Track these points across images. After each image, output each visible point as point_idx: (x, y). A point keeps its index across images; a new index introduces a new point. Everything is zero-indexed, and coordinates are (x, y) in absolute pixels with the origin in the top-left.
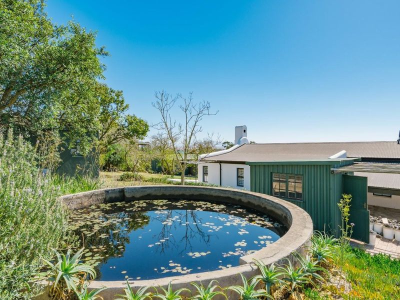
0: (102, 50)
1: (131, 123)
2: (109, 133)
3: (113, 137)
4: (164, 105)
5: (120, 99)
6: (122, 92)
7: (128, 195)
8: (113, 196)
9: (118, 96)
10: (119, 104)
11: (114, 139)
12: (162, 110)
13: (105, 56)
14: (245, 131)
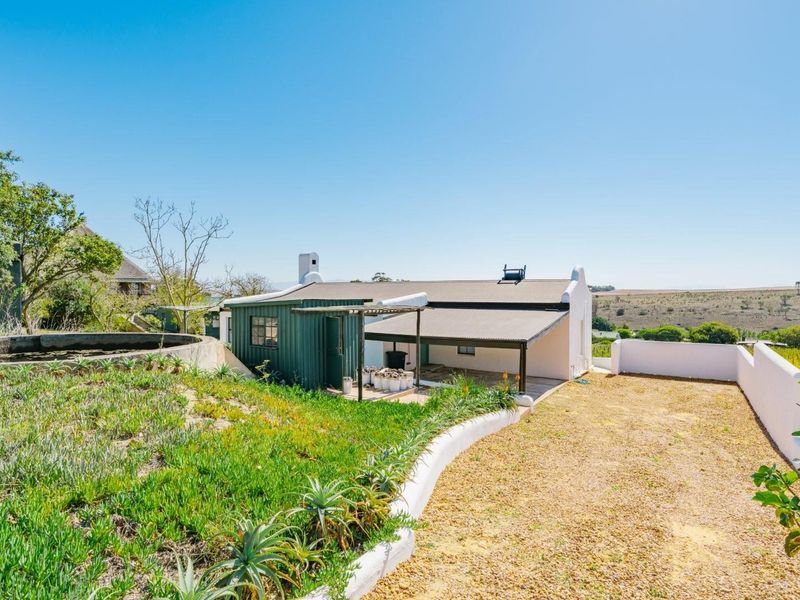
0: (8, 155)
1: (88, 249)
2: (49, 262)
3: (56, 270)
4: (150, 220)
5: (69, 208)
6: (72, 196)
7: (44, 344)
8: (24, 345)
9: (64, 203)
10: (68, 217)
11: (58, 274)
12: (148, 228)
13: (14, 162)
14: (314, 262)
